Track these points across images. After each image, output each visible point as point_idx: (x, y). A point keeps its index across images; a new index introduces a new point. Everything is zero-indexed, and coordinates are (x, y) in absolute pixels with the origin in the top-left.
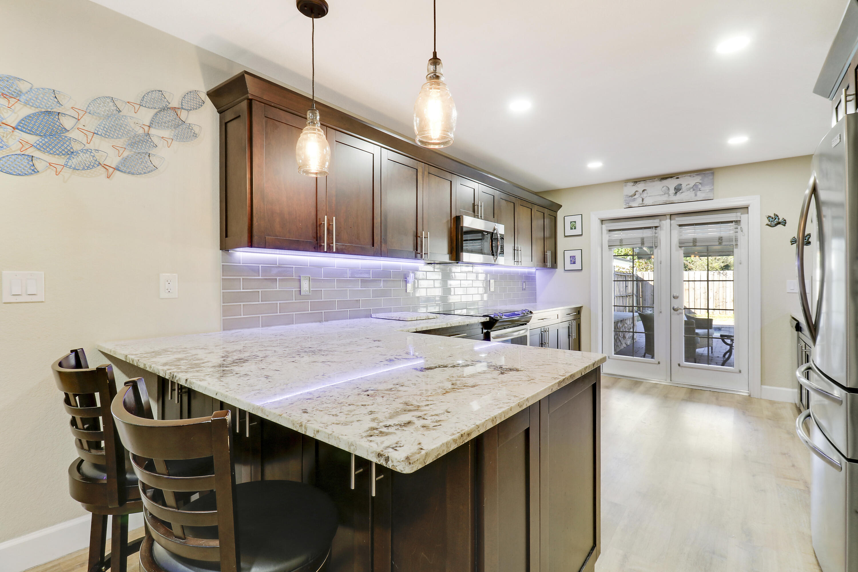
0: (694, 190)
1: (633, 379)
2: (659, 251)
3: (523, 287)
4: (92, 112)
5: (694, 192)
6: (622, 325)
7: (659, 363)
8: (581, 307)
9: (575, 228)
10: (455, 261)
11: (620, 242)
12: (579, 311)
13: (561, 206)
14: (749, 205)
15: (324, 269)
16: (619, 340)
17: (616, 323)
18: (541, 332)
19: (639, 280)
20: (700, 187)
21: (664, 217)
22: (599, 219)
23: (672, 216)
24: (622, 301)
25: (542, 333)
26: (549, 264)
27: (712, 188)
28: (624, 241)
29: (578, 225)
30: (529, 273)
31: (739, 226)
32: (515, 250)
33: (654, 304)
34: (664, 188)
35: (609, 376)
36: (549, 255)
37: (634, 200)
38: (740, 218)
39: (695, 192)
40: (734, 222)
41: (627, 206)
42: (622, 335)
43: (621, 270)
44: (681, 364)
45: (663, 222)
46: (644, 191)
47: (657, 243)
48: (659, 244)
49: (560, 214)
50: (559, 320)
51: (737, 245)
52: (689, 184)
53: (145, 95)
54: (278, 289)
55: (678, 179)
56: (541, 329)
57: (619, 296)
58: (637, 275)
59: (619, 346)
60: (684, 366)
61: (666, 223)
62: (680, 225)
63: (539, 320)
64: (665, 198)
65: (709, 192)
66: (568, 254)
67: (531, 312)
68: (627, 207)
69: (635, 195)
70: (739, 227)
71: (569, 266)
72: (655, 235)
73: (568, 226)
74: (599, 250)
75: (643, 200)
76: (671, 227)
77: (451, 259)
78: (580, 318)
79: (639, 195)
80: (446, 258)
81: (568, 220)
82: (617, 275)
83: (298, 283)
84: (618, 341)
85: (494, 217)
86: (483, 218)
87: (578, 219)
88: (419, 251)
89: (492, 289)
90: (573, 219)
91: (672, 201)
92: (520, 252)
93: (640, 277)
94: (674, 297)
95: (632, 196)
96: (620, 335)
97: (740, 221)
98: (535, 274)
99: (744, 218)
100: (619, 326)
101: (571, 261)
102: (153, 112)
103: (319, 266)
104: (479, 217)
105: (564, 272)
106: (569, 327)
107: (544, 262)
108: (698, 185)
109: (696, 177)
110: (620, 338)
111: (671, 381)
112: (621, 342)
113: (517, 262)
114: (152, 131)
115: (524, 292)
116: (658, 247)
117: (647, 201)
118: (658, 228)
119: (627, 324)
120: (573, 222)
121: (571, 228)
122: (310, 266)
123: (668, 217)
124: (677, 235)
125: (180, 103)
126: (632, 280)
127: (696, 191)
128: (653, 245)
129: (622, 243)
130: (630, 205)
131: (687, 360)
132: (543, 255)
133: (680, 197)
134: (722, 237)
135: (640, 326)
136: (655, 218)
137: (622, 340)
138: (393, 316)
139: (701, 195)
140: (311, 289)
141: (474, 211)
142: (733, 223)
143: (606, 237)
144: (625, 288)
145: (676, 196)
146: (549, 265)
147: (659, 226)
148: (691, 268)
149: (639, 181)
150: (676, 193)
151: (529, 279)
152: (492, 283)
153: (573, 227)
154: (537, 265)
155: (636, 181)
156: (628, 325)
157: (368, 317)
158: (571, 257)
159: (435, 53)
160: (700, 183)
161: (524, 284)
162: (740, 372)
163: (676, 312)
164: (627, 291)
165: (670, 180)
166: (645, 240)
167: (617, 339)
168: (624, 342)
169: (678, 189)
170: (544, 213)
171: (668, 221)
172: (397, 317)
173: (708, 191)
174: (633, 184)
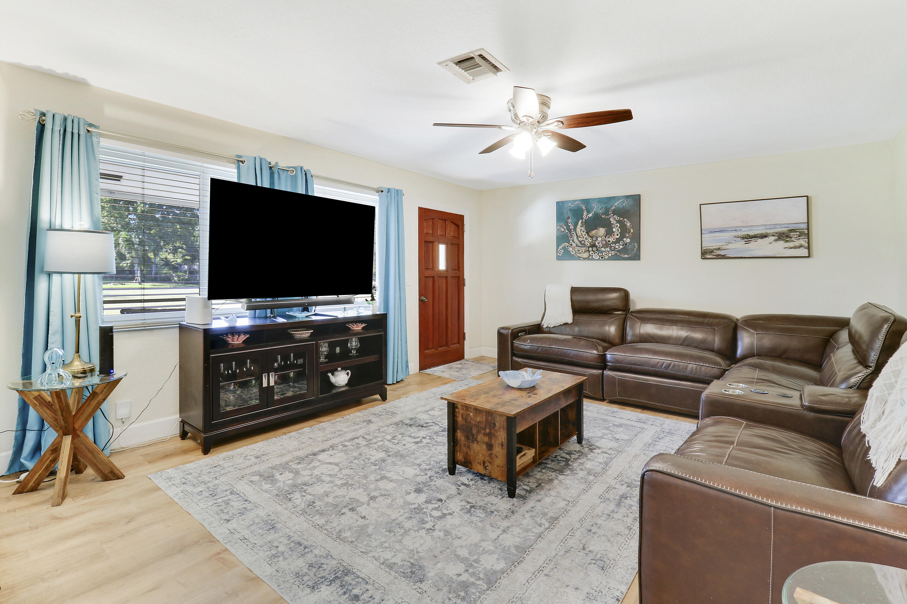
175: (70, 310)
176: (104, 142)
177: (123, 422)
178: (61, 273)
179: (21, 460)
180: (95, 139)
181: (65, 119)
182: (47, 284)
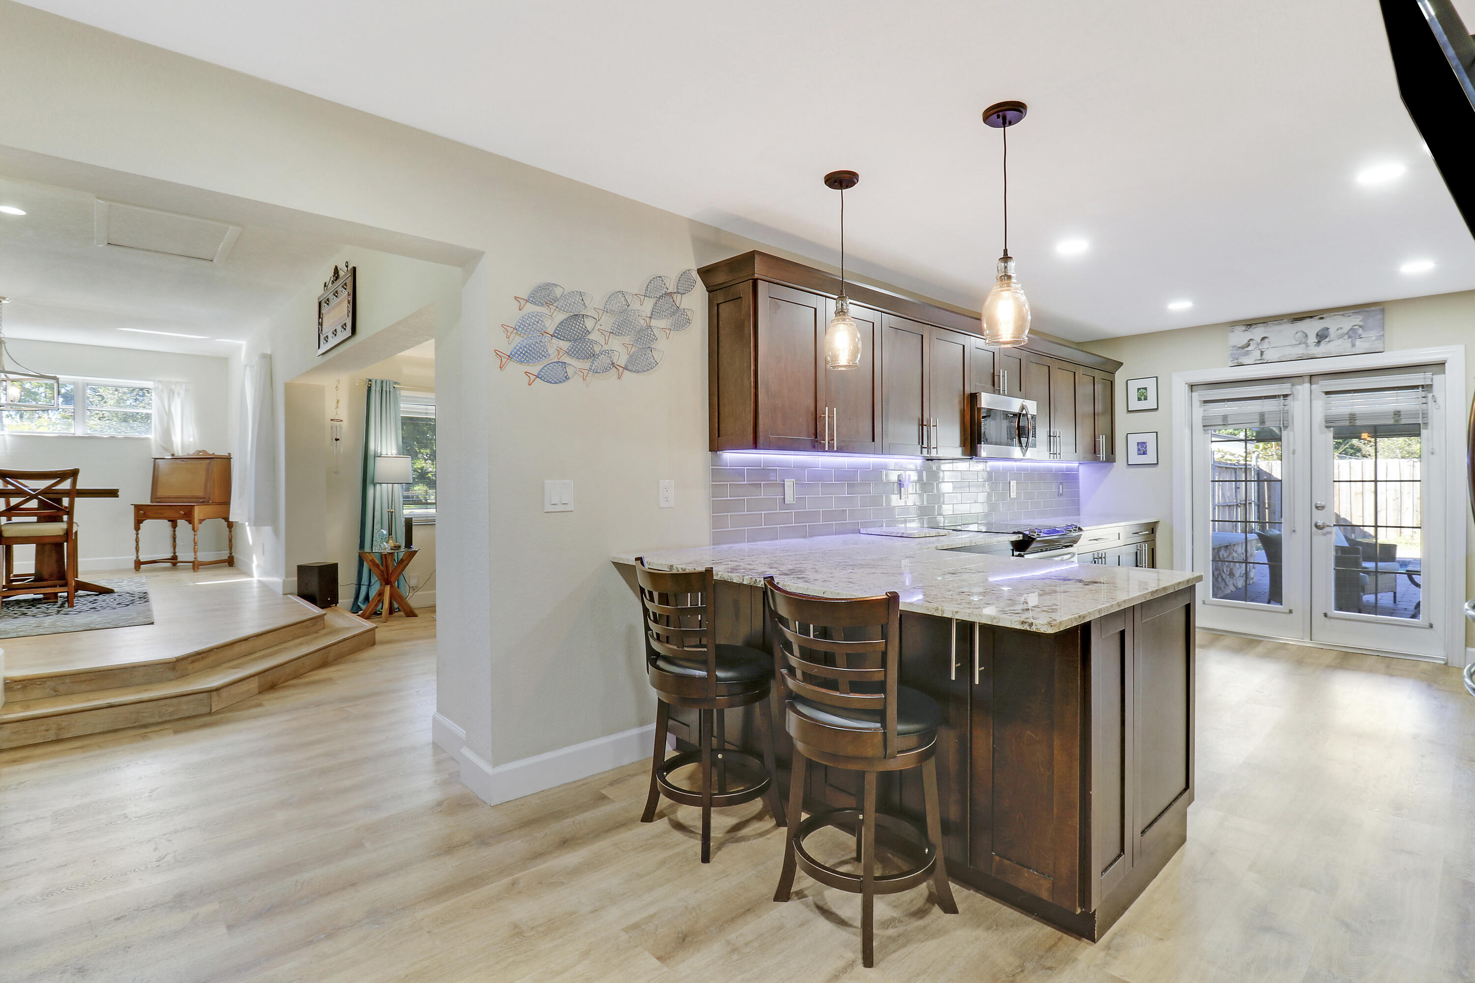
0: (1349, 337)
1: (1245, 637)
2: (1291, 434)
3: (1058, 492)
4: (608, 311)
5: (1350, 340)
6: (1228, 553)
7: (1291, 612)
8: (1156, 522)
9: (1146, 399)
10: (969, 456)
11: (1223, 420)
12: (1153, 529)
13: (1121, 364)
14: (1446, 361)
15: (807, 470)
16: (1223, 579)
17: (1216, 550)
18: (1094, 558)
19: (1262, 478)
20: (1360, 332)
21: (1300, 379)
22: (1186, 383)
23: (1312, 377)
24: (1229, 513)
25: (1095, 560)
26: (1102, 455)
27: (1382, 333)
28: (1229, 419)
29: (1151, 394)
30: (1068, 469)
31: (1430, 393)
32: (1050, 436)
33: (1281, 517)
34: (1299, 334)
35: (1206, 631)
36: (1103, 441)
37: (1247, 353)
38: (1432, 382)
39: (1352, 341)
40: (1420, 388)
42: (1227, 571)
43: (1228, 457)
44: (1329, 614)
45: (1299, 387)
46: (1263, 339)
47: (1287, 421)
48: (1290, 422)
49: (1120, 377)
50: (1121, 542)
51: (1426, 424)
52: (1341, 328)
53: (648, 284)
54: (762, 497)
55: (1323, 320)
56: (1094, 554)
57: (1222, 506)
58: (1259, 468)
59: (1223, 589)
60: (1333, 616)
61: (1303, 389)
62: (1327, 393)
63: (1090, 540)
64: (1300, 351)
65: (1376, 340)
66: (1133, 440)
67: (1080, 529)
68: (1235, 364)
69: (1249, 345)
70: (1430, 395)
71: (1134, 458)
72: (1284, 408)
73: (1133, 394)
74: (1187, 432)
75: (1262, 353)
76: (1312, 395)
77: (964, 454)
78: (1154, 540)
79: (1256, 346)
80: (958, 452)
81: (1133, 386)
82: (1218, 467)
83: (782, 489)
84: (1220, 580)
85: (1020, 391)
86: (1006, 393)
87: (1150, 384)
88: (925, 445)
89: (1014, 494)
90: (1141, 384)
91: (1313, 354)
92: (1058, 438)
93: (1264, 470)
94: (1317, 507)
95: (1243, 348)
96: (1223, 570)
97: (1431, 385)
98: (1078, 471)
99: (1438, 380)
100: (1221, 555)
101: (1139, 450)
102: (653, 301)
103: (802, 467)
104: (1001, 392)
105: (1127, 468)
106: (1137, 552)
107: (1095, 453)
108: (1357, 329)
109: (1354, 317)
110: (1224, 576)
111: (1311, 640)
112: (1225, 582)
113: (1054, 454)
114: (654, 323)
115: (1060, 499)
116: (1289, 427)
117: (1269, 355)
118: (1289, 398)
119: (1236, 552)
120: (1143, 388)
121: (1138, 398)
122: (793, 467)
123: (1307, 379)
124: (1321, 408)
125: (675, 287)
126: (1245, 479)
127: (1353, 338)
128: (1280, 424)
129: (1227, 421)
130: (1240, 361)
131: (1339, 607)
132: (1093, 442)
133: (1324, 348)
134: (1399, 412)
135: (1260, 555)
136: (1285, 380)
137: (1228, 579)
138: (892, 531)
139: (1361, 345)
140: (795, 497)
141: (994, 386)
142: (1418, 389)
143: (1199, 412)
144: (1234, 490)
145: (1318, 346)
146: (1103, 457)
147: (1290, 394)
148: (1368, 453)
149: (1255, 324)
150: (1319, 342)
151: (1068, 478)
152: (1013, 486)
153: (1142, 395)
154: (1084, 458)
155: (1249, 324)
156: (1238, 554)
157: (856, 533)
158: (1138, 443)
159: (1006, 251)
160: (1361, 327)
161: (1061, 486)
162: (1431, 626)
163: (1320, 531)
164: (1238, 497)
165: (1308, 321)
166: (1266, 416)
167: (1218, 577)
168: (1231, 582)
169: (1322, 336)
170: (1094, 377)
171: (1307, 385)
172: (898, 533)
173: (1374, 338)
174: (1244, 328)
175: (385, 510)
176: (403, 393)
177: (414, 589)
178: (381, 483)
179: (359, 604)
180: (398, 392)
181: (382, 382)
182: (373, 491)
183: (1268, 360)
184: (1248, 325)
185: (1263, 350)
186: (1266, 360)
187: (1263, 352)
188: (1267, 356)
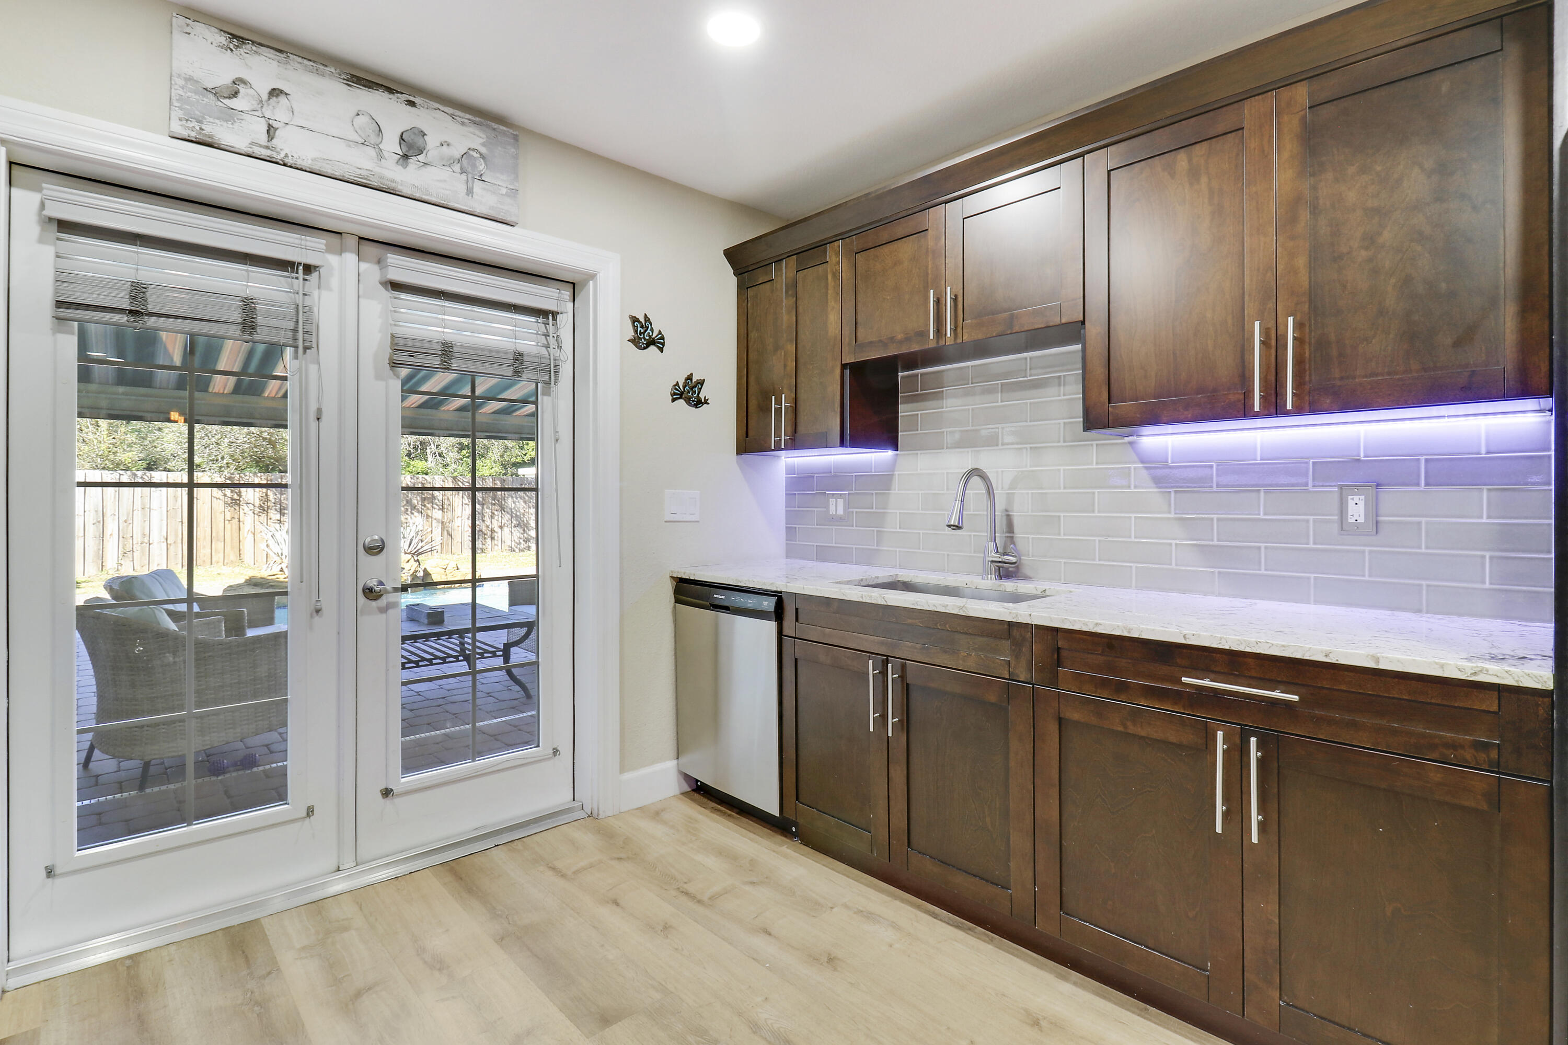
0: (463, 170)
5: (464, 176)
7: (310, 812)
11: (133, 299)
14: (595, 276)
20: (481, 168)
21: (335, 240)
23: (366, 241)
27: (515, 185)
34: (362, 120)
37: (231, 116)
39: (468, 181)
41: (193, 129)
44: (393, 789)
45: (335, 259)
46: (275, 93)
48: (310, 340)
55: (414, 108)
60: (402, 791)
61: (342, 264)
62: (396, 286)
64: (362, 162)
65: (507, 195)
68: (188, 137)
69: (235, 94)
72: (299, 301)
75: (271, 131)
76: (361, 282)
79: (254, 104)
91: (393, 181)
94: (367, 549)
95: (216, 93)
99: (565, 309)
108: (476, 158)
109: (471, 128)
111: (357, 865)
117: (292, 146)
118: (314, 278)
123: (354, 243)
124: (379, 317)
126: (186, 480)
127: (470, 175)
128: (285, 339)
129: (143, 302)
130: (208, 129)
133: (415, 176)
134: (522, 355)
136: (307, 228)
139: (482, 196)
145: (402, 167)
147: (317, 269)
149: (253, 41)
150: (405, 157)
155: (240, 35)
160: (482, 156)
162: (556, 753)
165: (384, 95)
166: (259, 311)
169: (411, 146)
171: (353, 258)
173: (503, 190)
174: (222, 39)
183: (286, 156)
184: (234, 36)
185: (275, 124)
186: (282, 155)
187: (276, 129)
188: (287, 145)
